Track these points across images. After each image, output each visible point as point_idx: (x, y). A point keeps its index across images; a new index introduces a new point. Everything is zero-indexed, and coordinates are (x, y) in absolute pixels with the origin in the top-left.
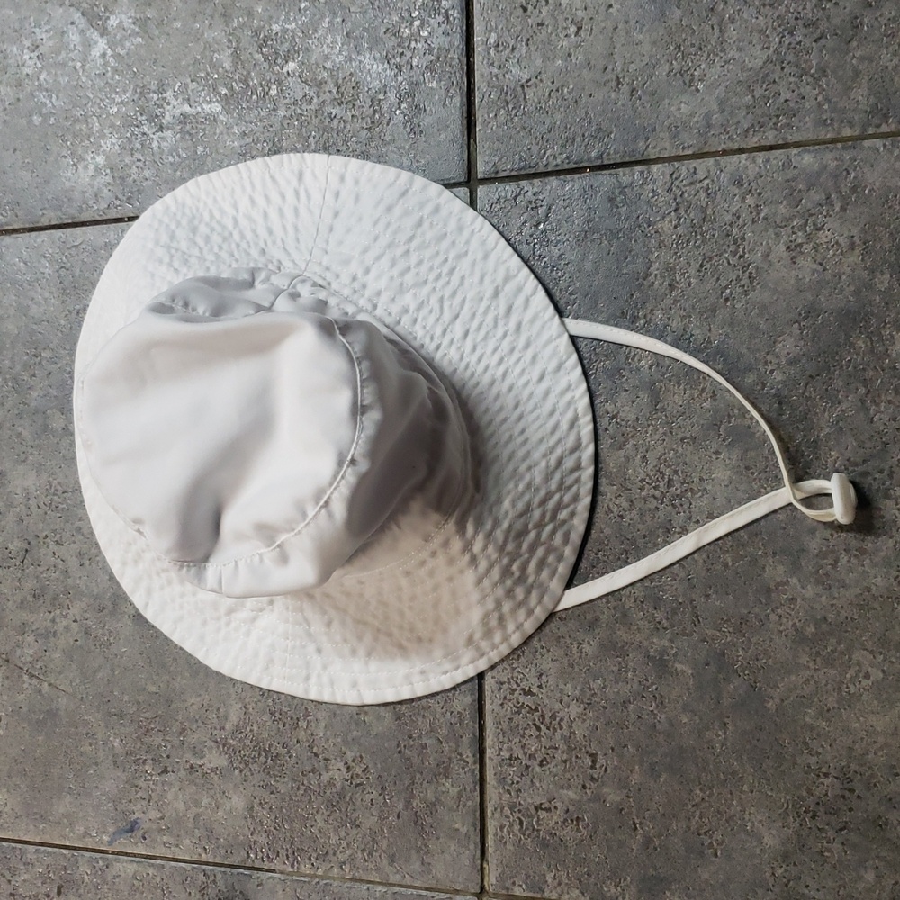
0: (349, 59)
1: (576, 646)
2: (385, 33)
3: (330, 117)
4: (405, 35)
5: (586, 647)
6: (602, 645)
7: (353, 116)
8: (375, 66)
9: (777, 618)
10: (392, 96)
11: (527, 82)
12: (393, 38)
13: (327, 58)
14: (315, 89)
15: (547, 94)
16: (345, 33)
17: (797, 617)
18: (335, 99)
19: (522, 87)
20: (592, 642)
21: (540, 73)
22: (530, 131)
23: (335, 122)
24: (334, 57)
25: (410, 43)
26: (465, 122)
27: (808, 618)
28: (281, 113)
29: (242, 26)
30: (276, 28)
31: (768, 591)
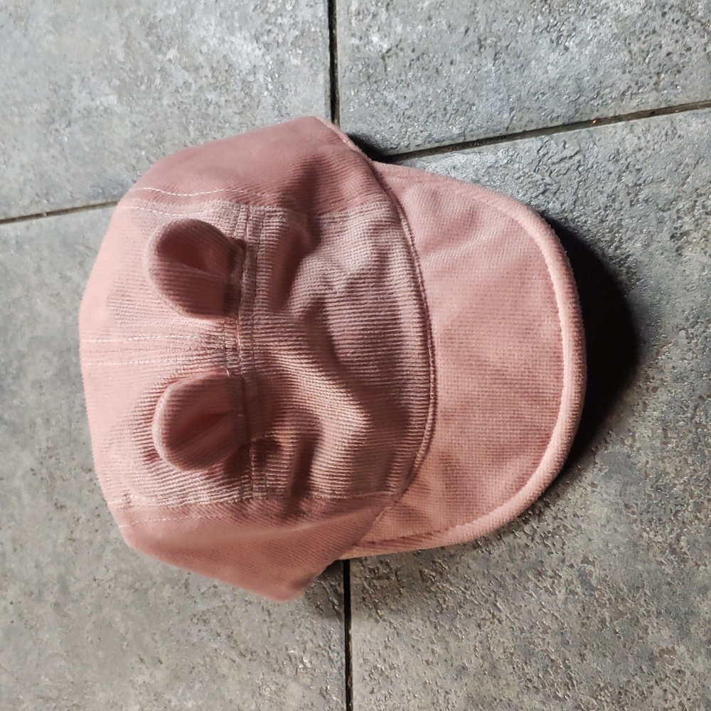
0: (223, 41)
1: (443, 695)
2: (254, 10)
3: (207, 103)
4: (272, 11)
5: (452, 697)
6: (469, 698)
7: (226, 101)
8: (245, 46)
9: (661, 692)
10: (261, 76)
11: (387, 52)
12: (262, 15)
13: (203, 41)
14: (194, 75)
15: (408, 64)
16: (218, 14)
17: (685, 695)
18: (210, 84)
19: (383, 58)
20: (459, 694)
21: (400, 41)
22: (391, 107)
23: (211, 109)
24: (209, 40)
25: (276, 19)
26: (329, 102)
27: (698, 697)
28: (165, 102)
29: (132, 15)
30: (160, 14)
31: (652, 659)
